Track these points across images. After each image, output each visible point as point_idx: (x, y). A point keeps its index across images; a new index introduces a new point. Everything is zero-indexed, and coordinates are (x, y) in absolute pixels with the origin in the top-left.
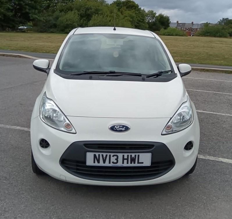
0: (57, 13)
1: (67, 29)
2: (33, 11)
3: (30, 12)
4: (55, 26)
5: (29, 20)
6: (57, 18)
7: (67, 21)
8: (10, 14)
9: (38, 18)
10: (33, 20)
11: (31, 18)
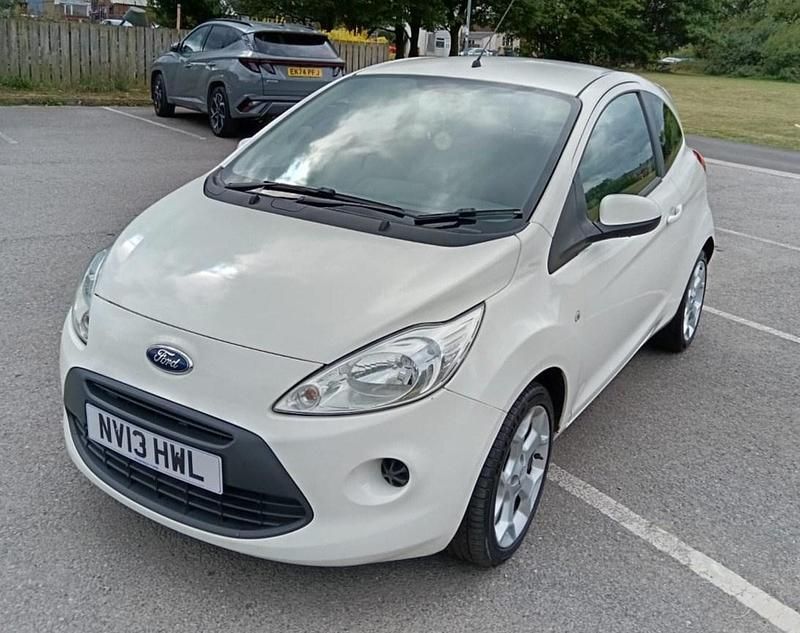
0: (767, 23)
1: (787, 69)
2: (698, 16)
3: (689, 18)
4: (754, 58)
5: (684, 41)
6: (764, 37)
7: (790, 46)
8: (636, 23)
9: (709, 35)
10: (694, 41)
11: (690, 35)
